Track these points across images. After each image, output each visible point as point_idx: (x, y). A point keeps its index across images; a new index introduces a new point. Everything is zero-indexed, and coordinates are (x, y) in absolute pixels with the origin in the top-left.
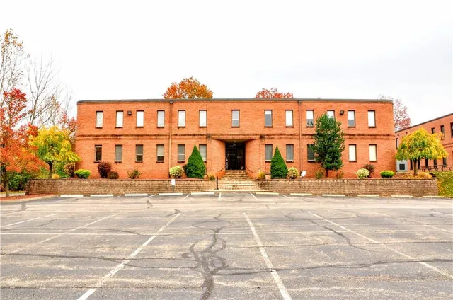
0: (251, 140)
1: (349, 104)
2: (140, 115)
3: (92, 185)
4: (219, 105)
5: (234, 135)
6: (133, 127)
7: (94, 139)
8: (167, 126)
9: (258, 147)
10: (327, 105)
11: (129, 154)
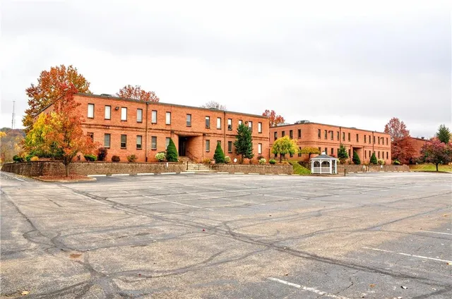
0: (198, 136)
1: (249, 117)
2: (124, 111)
3: (106, 167)
4: (179, 109)
5: (186, 131)
6: (119, 120)
7: (87, 127)
8: (144, 121)
9: (202, 141)
10: (239, 117)
11: (116, 142)
